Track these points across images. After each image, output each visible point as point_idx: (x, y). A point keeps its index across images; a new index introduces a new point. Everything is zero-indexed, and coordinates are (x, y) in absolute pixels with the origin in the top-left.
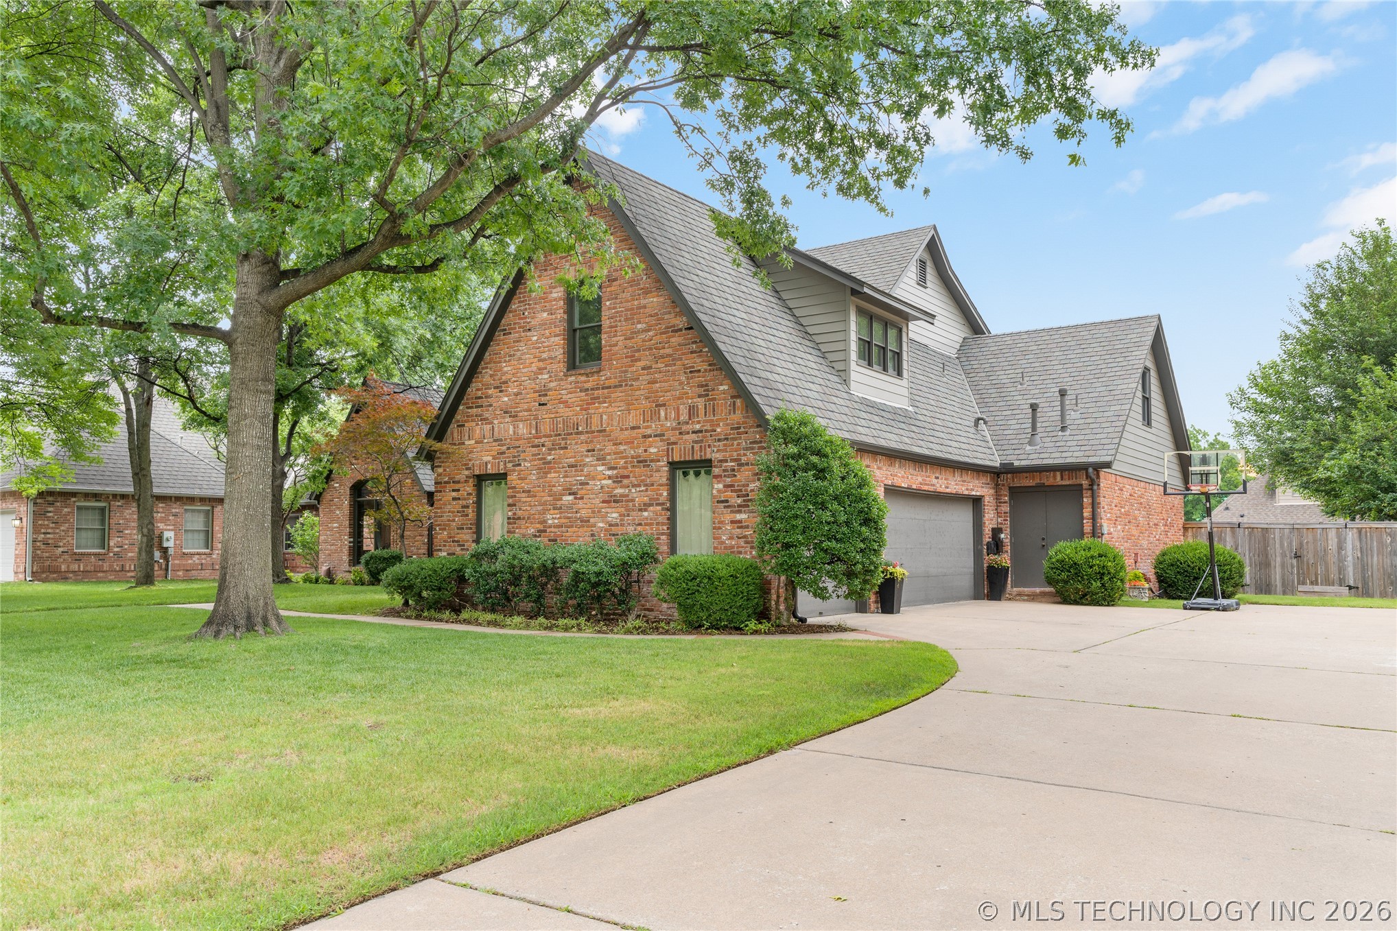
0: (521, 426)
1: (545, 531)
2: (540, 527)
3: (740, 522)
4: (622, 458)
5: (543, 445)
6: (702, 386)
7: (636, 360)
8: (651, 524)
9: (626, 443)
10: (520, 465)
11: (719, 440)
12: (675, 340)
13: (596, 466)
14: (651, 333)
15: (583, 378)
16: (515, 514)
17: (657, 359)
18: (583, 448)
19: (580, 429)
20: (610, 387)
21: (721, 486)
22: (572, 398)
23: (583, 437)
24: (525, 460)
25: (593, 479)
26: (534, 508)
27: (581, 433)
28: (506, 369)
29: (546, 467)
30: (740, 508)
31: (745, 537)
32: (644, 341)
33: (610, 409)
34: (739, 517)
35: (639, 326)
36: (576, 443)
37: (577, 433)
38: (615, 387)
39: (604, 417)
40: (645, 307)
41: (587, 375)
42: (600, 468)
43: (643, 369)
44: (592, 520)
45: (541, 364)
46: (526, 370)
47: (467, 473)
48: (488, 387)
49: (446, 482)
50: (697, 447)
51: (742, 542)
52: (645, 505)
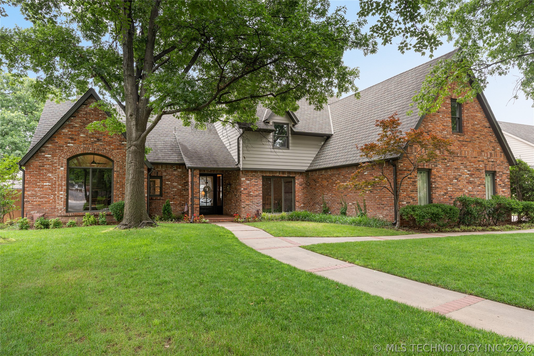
1: (447, 193)
2: (445, 191)
3: (504, 191)
4: (472, 168)
5: (446, 159)
6: (493, 147)
7: (475, 134)
8: (481, 191)
9: (473, 163)
10: (437, 166)
11: (498, 165)
12: (486, 130)
13: (464, 169)
14: (479, 126)
15: (459, 136)
16: (435, 186)
17: (481, 135)
18: (460, 162)
19: (458, 155)
20: (467, 142)
21: (499, 180)
22: (455, 143)
23: (459, 158)
24: (439, 164)
25: (463, 174)
26: (443, 184)
28: (430, 126)
29: (447, 168)
30: (503, 187)
32: (477, 128)
33: (468, 150)
34: (503, 189)
35: (476, 122)
36: (457, 160)
38: (469, 142)
39: (466, 152)
40: (477, 116)
41: (460, 135)
42: (466, 171)
43: (477, 137)
44: (463, 189)
45: (444, 127)
46: (438, 128)
49: (404, 170)
50: (493, 167)
52: (479, 184)
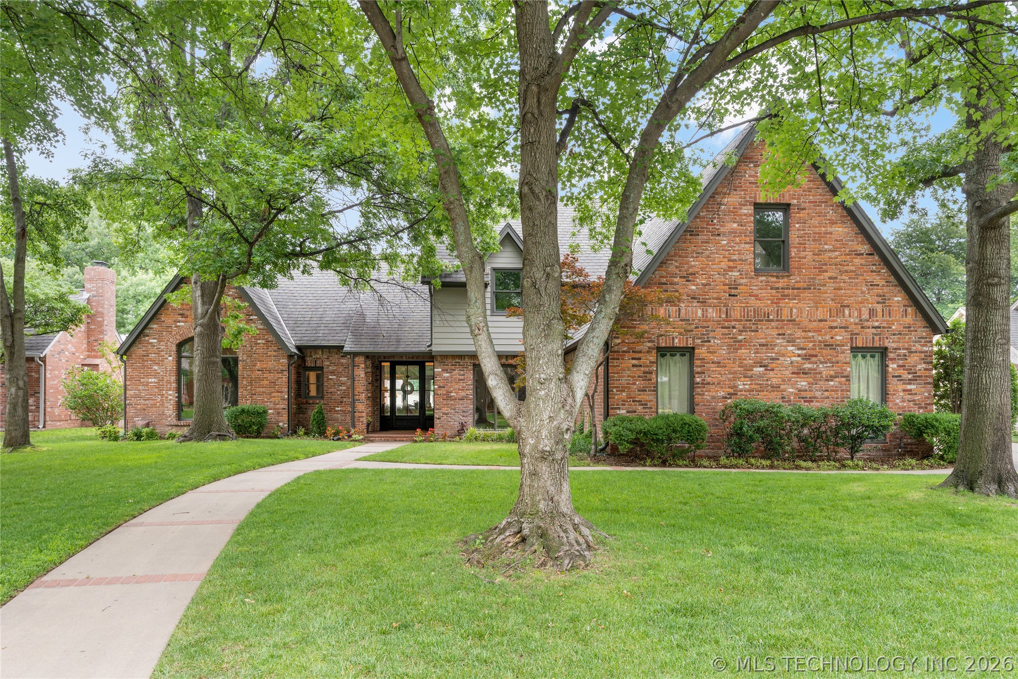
0: (710, 310)
1: (736, 394)
2: (732, 391)
3: (910, 390)
4: (811, 342)
5: (734, 327)
6: (880, 296)
7: (824, 271)
9: (814, 331)
10: (709, 341)
11: (894, 334)
12: (858, 261)
13: (786, 346)
14: (837, 253)
15: (774, 279)
16: (703, 380)
17: (841, 272)
18: (775, 333)
19: (771, 317)
20: (799, 289)
21: (895, 366)
22: (763, 294)
23: (773, 324)
24: (715, 338)
25: (784, 355)
26: (724, 376)
27: (772, 321)
28: (693, 263)
29: (736, 346)
30: (910, 382)
31: (914, 401)
32: (830, 258)
33: (800, 305)
34: (909, 387)
35: (826, 247)
36: (767, 328)
37: (768, 321)
38: (805, 289)
39: (795, 310)
40: (831, 233)
41: (778, 277)
42: (791, 348)
43: (830, 278)
44: (782, 387)
45: (731, 264)
46: (715, 266)
47: (649, 344)
48: (674, 275)
49: (624, 352)
50: (877, 338)
51: (911, 404)
52: (831, 376)
